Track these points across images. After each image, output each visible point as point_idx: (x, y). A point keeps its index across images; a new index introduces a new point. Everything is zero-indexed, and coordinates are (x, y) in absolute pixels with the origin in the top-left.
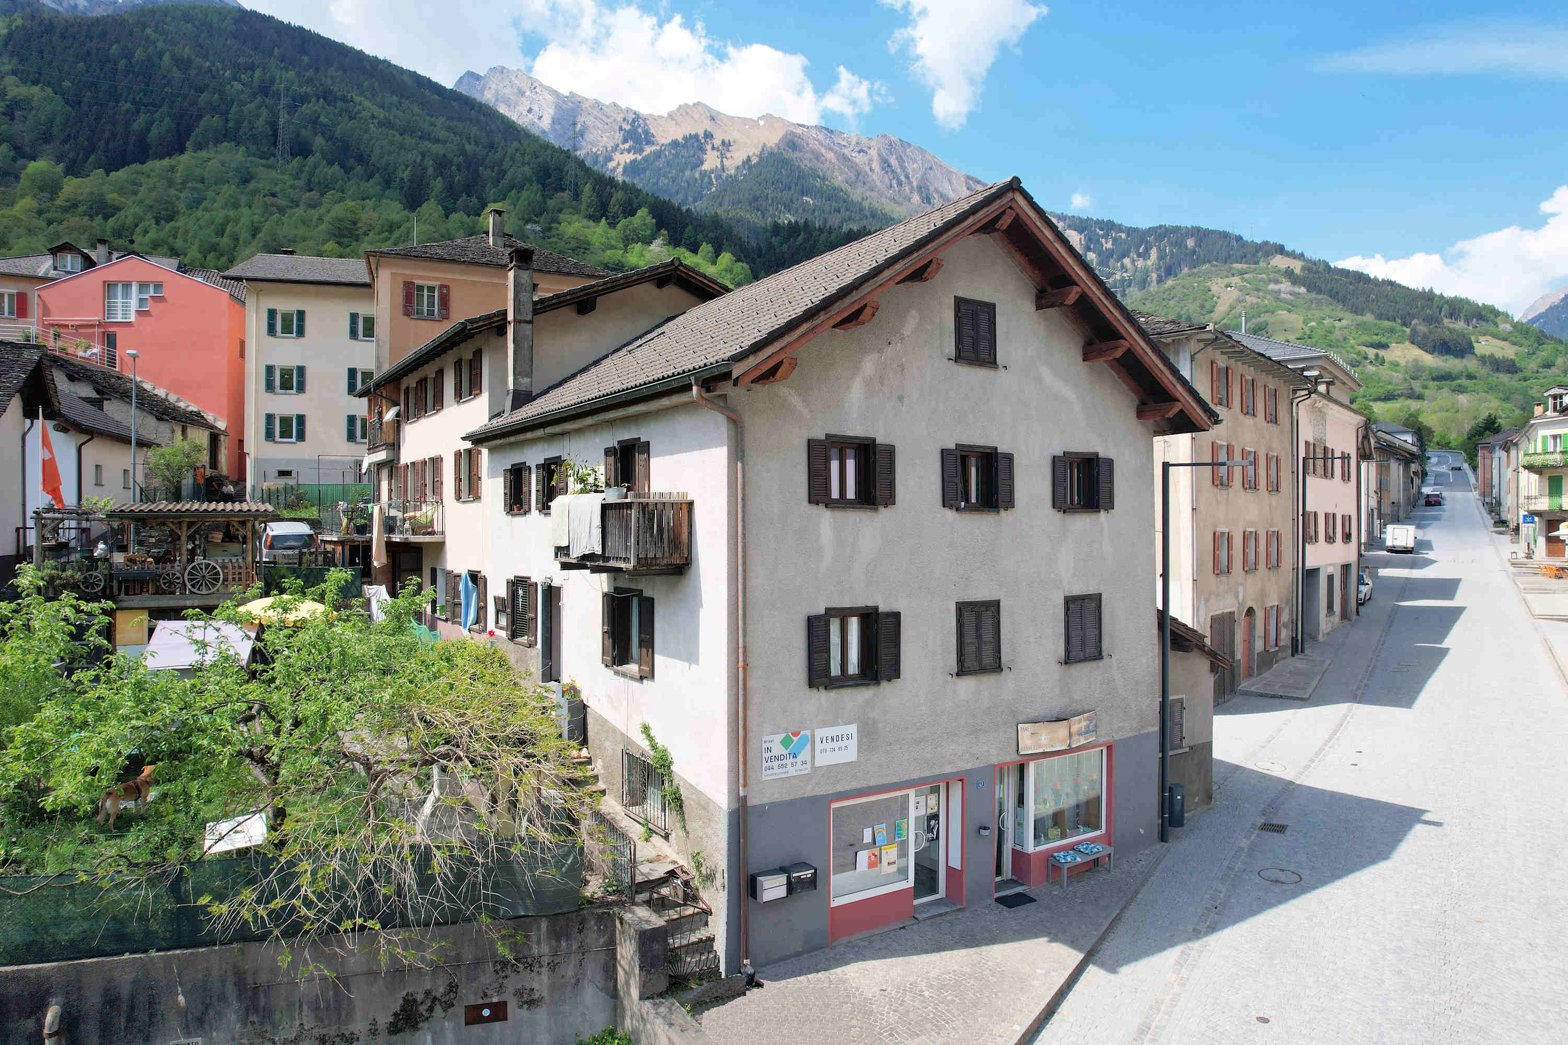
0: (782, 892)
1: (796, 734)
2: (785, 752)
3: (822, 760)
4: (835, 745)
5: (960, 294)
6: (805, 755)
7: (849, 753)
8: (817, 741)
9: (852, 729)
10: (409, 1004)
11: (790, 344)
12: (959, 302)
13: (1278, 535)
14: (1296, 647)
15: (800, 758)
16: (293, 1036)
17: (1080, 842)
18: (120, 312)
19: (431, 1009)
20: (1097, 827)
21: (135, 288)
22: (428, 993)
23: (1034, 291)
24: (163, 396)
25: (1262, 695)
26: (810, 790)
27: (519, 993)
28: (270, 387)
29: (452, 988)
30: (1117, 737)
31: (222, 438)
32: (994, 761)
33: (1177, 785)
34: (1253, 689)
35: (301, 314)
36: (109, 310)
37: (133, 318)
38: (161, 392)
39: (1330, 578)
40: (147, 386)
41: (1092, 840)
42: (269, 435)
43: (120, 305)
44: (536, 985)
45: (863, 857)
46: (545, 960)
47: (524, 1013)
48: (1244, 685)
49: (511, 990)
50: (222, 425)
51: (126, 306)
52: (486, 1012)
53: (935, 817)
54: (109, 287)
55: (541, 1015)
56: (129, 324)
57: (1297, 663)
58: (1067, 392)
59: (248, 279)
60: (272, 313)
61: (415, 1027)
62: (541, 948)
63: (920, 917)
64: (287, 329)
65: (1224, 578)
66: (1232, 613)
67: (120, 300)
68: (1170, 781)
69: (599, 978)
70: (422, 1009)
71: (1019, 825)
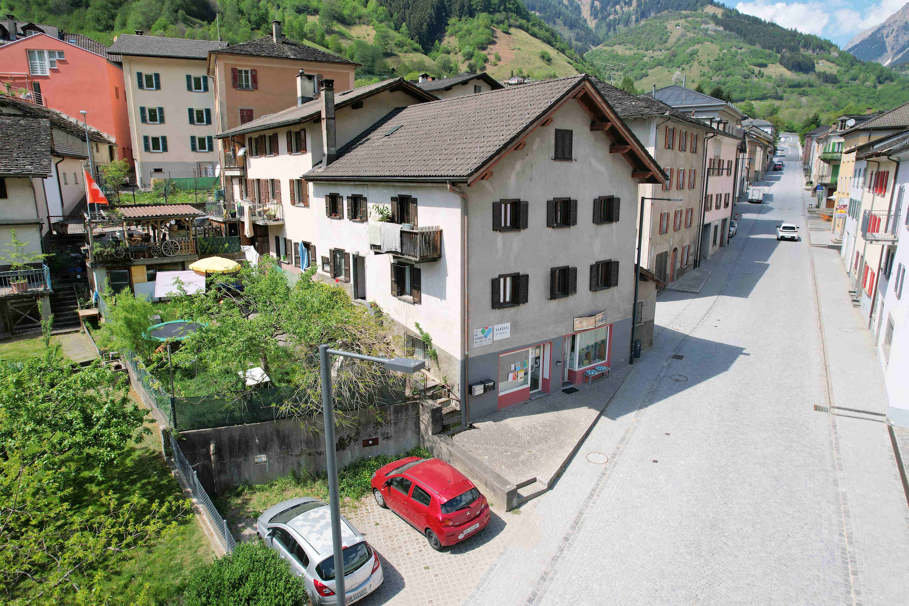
0: (482, 391)
1: (486, 328)
2: (482, 336)
3: (497, 338)
4: (502, 331)
5: (558, 128)
6: (490, 336)
7: (507, 334)
8: (495, 330)
9: (508, 325)
10: (341, 440)
11: (490, 166)
12: (557, 131)
13: (692, 210)
14: (696, 264)
15: (488, 338)
16: (298, 453)
17: (597, 366)
18: (39, 69)
19: (350, 442)
20: (604, 359)
21: (46, 55)
22: (348, 436)
23: (590, 122)
24: (75, 123)
25: (677, 291)
26: (491, 351)
27: (383, 434)
28: (144, 120)
29: (358, 434)
30: (614, 321)
31: (115, 148)
32: (564, 334)
33: (638, 340)
34: (673, 288)
35: (157, 76)
36: (32, 68)
37: (48, 73)
38: (73, 120)
39: (716, 227)
40: (64, 116)
41: (601, 365)
42: (147, 148)
43: (38, 64)
44: (389, 431)
45: (511, 376)
46: (393, 421)
47: (385, 442)
48: (670, 285)
49: (380, 434)
50: (113, 140)
51: (42, 66)
52: (371, 442)
53: (538, 358)
54: (30, 53)
55: (391, 442)
56: (46, 77)
57: (695, 273)
58: (602, 168)
59: (123, 55)
60: (139, 75)
61: (344, 449)
62: (391, 417)
63: (533, 399)
64: (150, 85)
65: (664, 236)
66: (666, 252)
67: (38, 61)
68: (635, 338)
69: (413, 427)
70: (346, 442)
71: (572, 359)
